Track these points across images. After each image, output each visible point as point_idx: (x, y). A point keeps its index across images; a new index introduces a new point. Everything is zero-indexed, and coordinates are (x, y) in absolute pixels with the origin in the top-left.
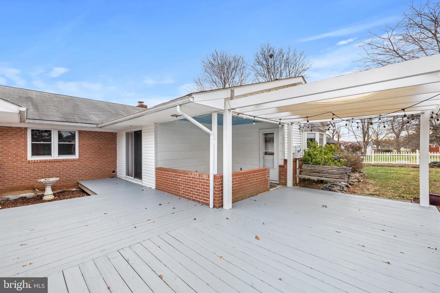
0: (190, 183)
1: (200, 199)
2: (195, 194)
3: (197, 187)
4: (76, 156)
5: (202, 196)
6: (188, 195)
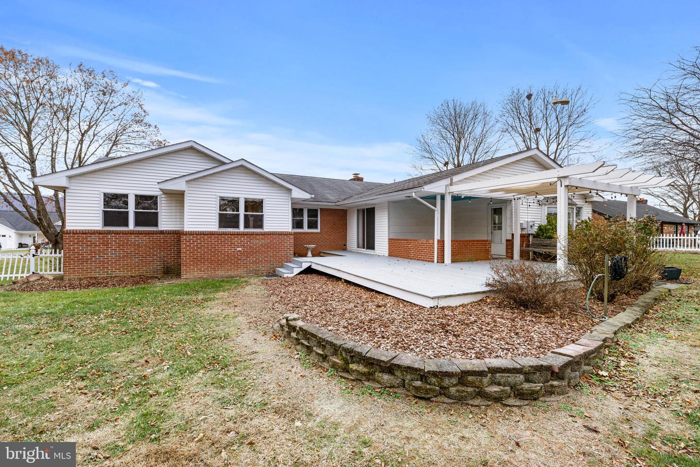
0: (419, 247)
1: (427, 258)
2: (423, 256)
3: (425, 250)
4: (318, 230)
5: (429, 256)
6: (417, 257)
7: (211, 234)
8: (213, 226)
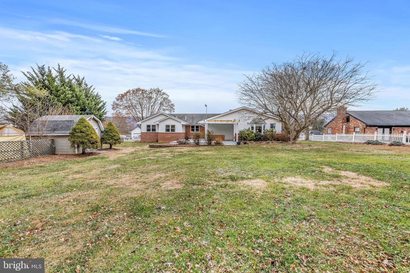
7: (164, 133)
8: (164, 131)
